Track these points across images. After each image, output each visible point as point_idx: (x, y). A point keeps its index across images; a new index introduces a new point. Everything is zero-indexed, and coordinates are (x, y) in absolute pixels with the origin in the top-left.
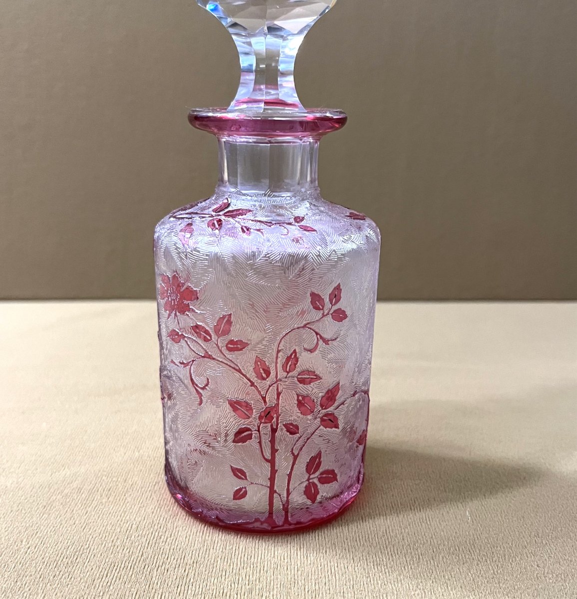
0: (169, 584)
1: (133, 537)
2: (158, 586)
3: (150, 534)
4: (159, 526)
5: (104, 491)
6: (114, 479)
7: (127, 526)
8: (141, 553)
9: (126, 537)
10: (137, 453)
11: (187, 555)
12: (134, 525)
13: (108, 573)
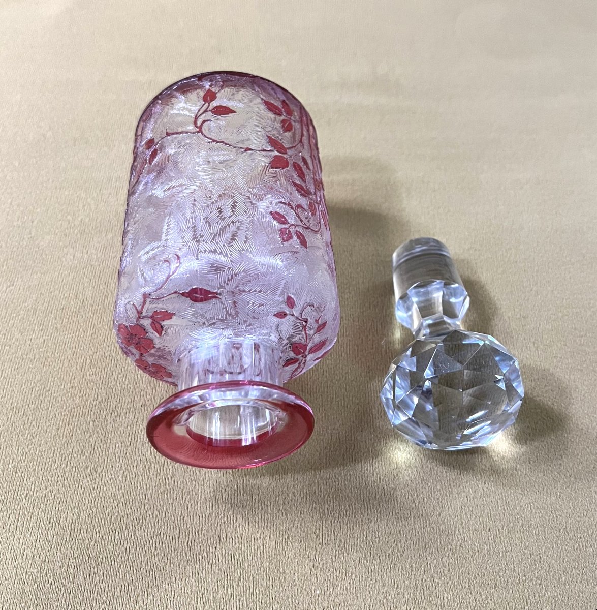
0: (122, 433)
1: (88, 376)
2: (113, 435)
3: (103, 371)
4: (110, 359)
5: (57, 310)
6: (66, 295)
7: (82, 361)
8: (96, 396)
9: (81, 377)
10: (86, 256)
11: (136, 396)
12: (88, 361)
13: (69, 421)
